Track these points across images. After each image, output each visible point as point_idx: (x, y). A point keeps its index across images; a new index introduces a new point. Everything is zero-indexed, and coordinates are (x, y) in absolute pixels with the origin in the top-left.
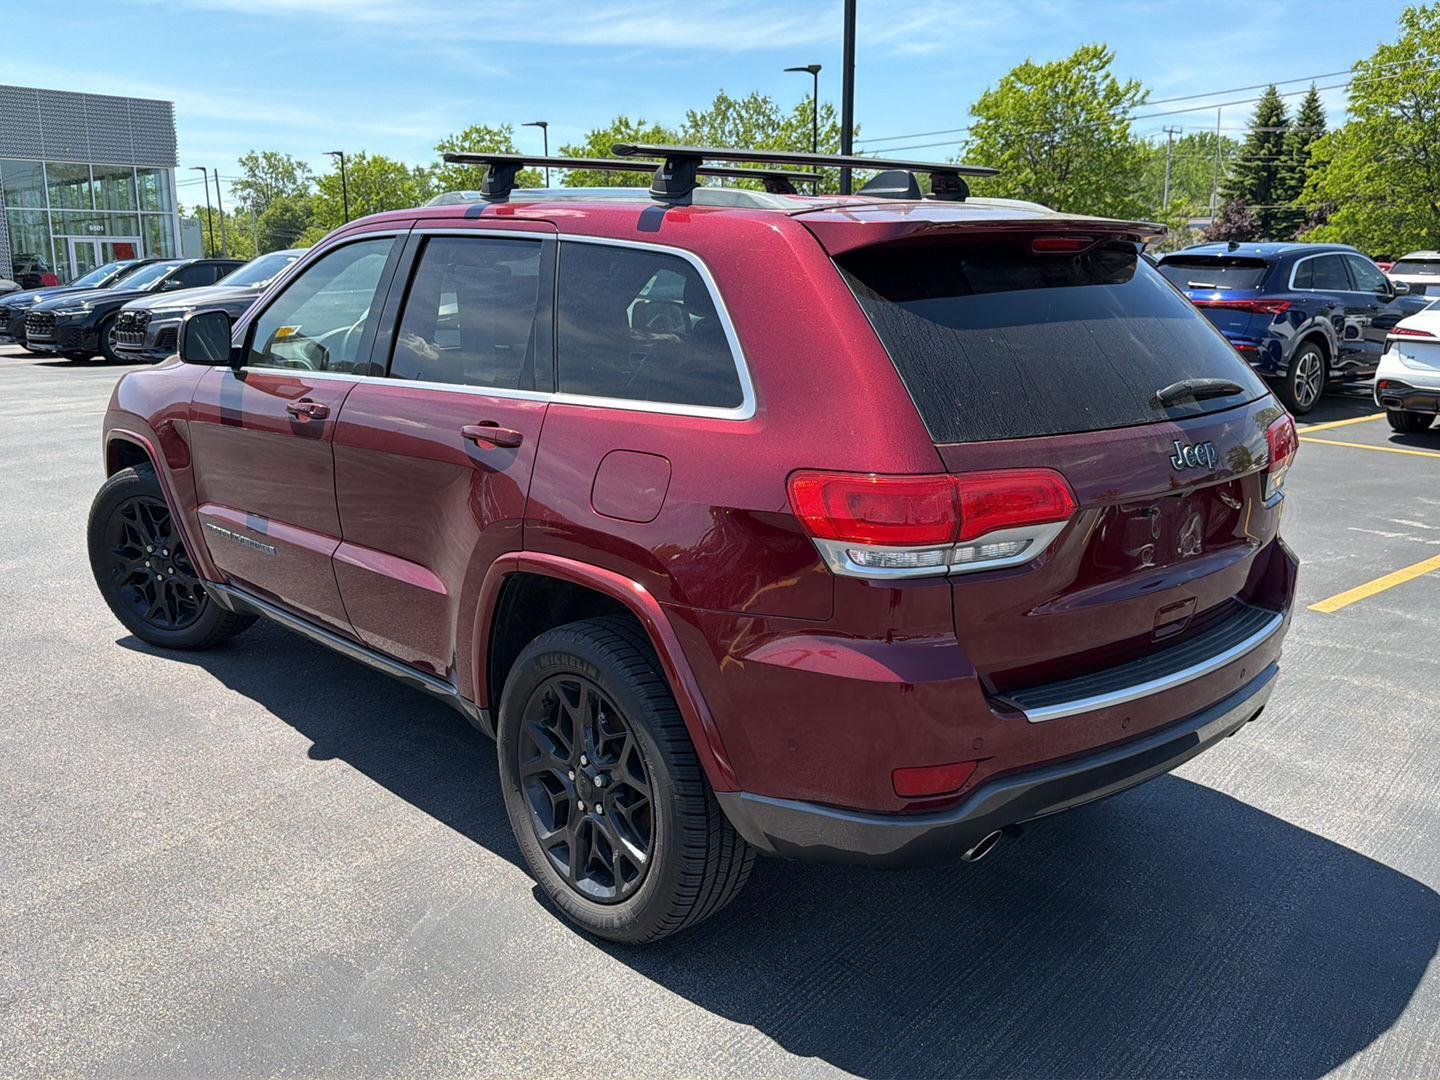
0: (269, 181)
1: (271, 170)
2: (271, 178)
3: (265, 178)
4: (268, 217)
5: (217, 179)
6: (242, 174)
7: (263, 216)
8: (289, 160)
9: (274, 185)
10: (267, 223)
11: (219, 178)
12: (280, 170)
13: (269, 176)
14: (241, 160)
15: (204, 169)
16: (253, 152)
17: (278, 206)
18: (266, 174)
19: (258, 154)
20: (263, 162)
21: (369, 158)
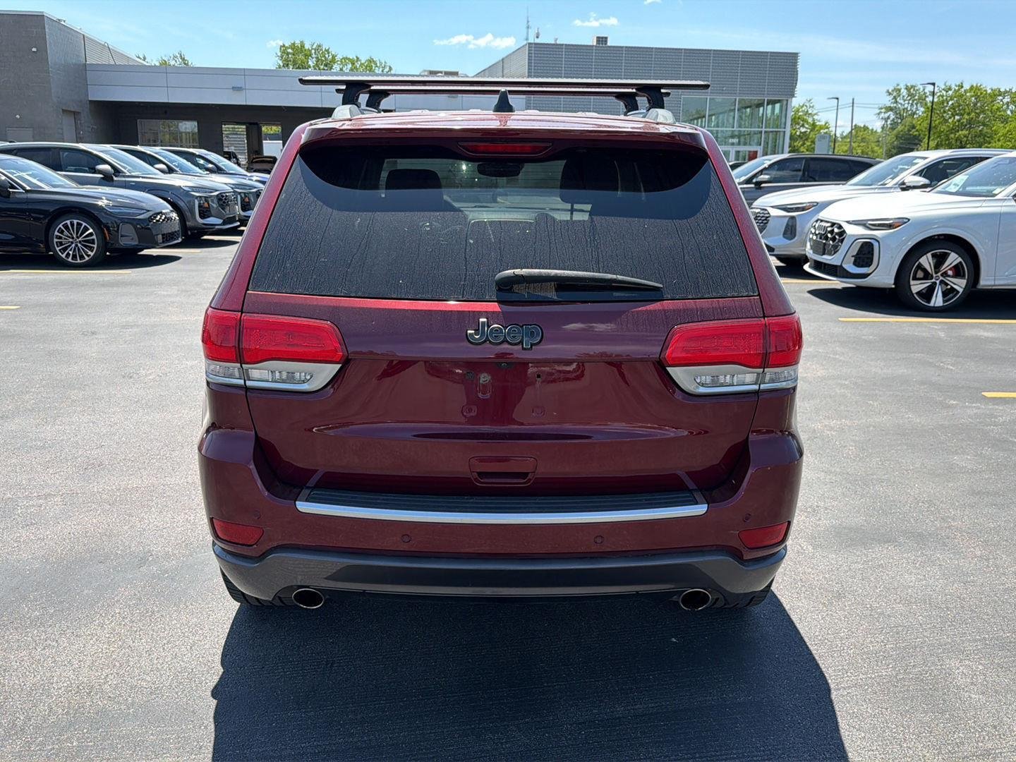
0: (906, 106)
1: (909, 98)
2: (909, 103)
3: (904, 104)
4: (899, 133)
5: (853, 106)
6: (888, 101)
7: (895, 132)
8: (924, 90)
9: (909, 109)
10: (897, 137)
11: (855, 105)
12: (916, 97)
13: (907, 102)
14: (888, 91)
15: (837, 99)
16: (898, 85)
17: (907, 124)
18: (905, 101)
19: (902, 86)
20: (904, 92)
21: (966, 86)
